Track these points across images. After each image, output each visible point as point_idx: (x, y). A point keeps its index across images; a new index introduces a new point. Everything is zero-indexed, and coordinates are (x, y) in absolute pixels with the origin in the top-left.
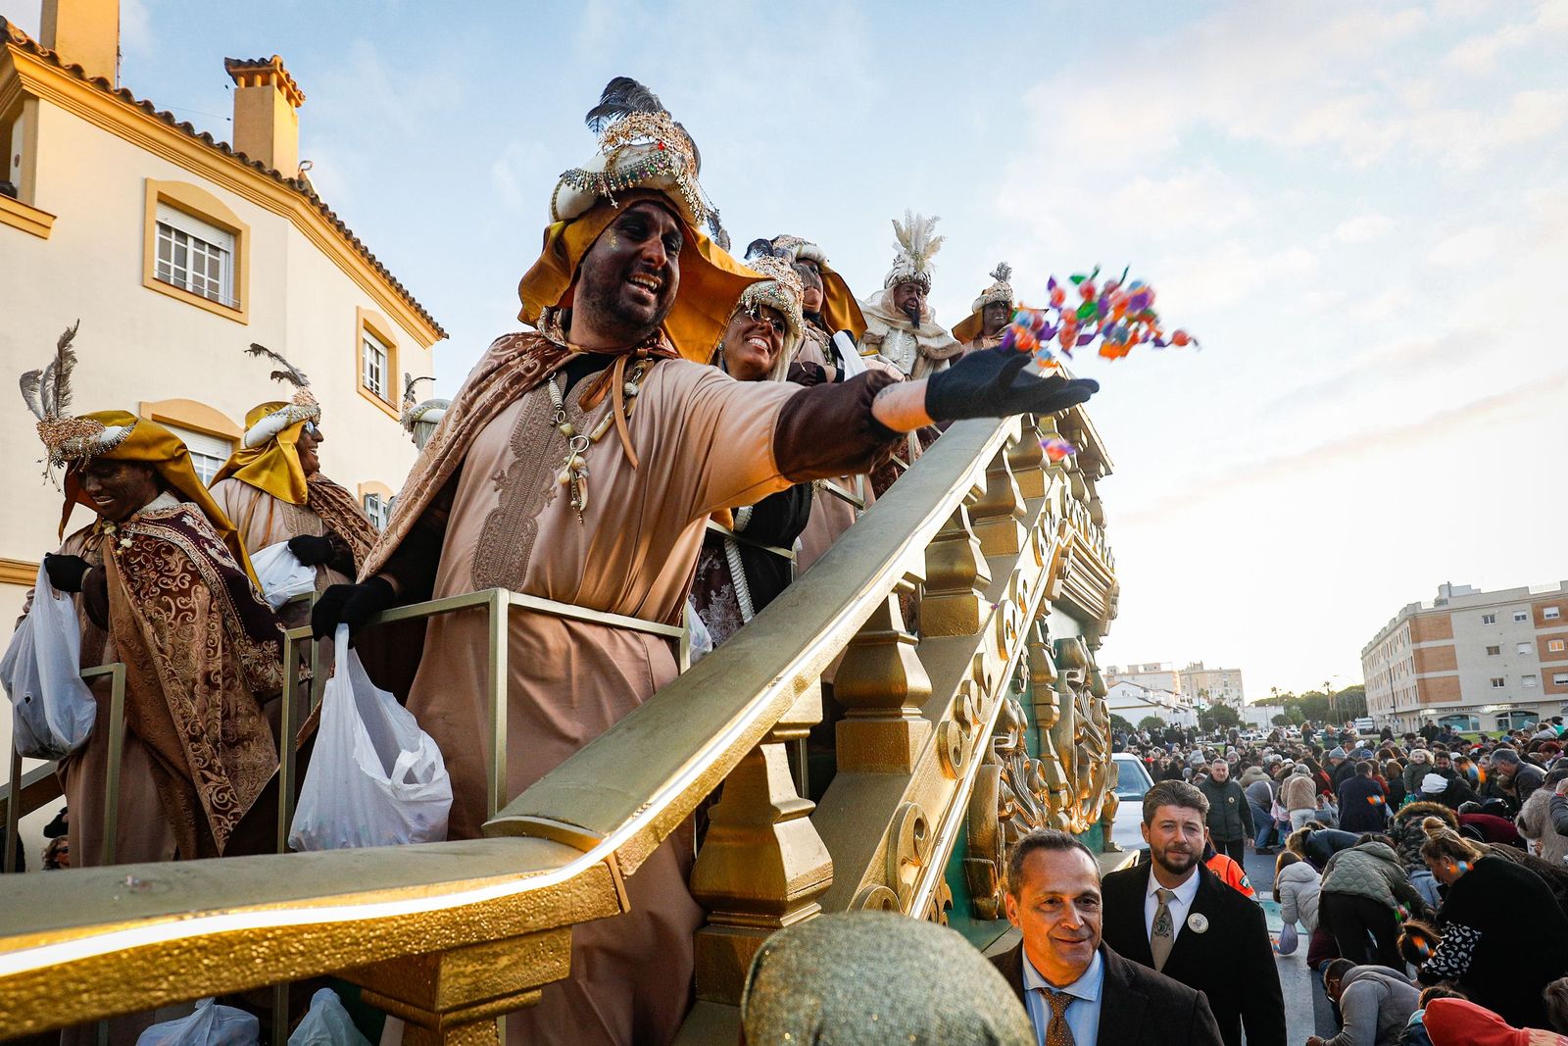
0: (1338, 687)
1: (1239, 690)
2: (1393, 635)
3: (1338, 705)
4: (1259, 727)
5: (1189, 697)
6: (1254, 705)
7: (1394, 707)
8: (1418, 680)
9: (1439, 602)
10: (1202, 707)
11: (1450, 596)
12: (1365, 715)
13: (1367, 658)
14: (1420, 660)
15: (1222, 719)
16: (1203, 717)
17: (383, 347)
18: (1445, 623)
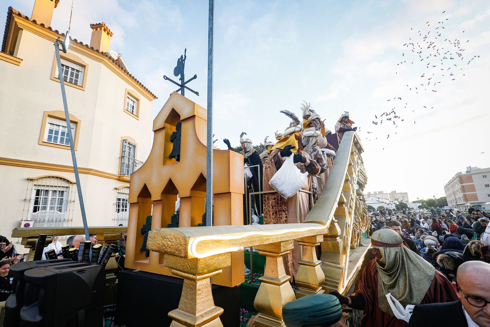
0: (438, 197)
1: (407, 199)
2: (454, 182)
3: (438, 203)
4: (414, 209)
5: (392, 200)
6: (412, 203)
7: (456, 203)
8: (463, 195)
9: (467, 172)
10: (396, 203)
11: (471, 170)
12: (447, 205)
13: (446, 189)
14: (463, 189)
15: (402, 207)
16: (397, 206)
17: (135, 100)
18: (470, 178)
